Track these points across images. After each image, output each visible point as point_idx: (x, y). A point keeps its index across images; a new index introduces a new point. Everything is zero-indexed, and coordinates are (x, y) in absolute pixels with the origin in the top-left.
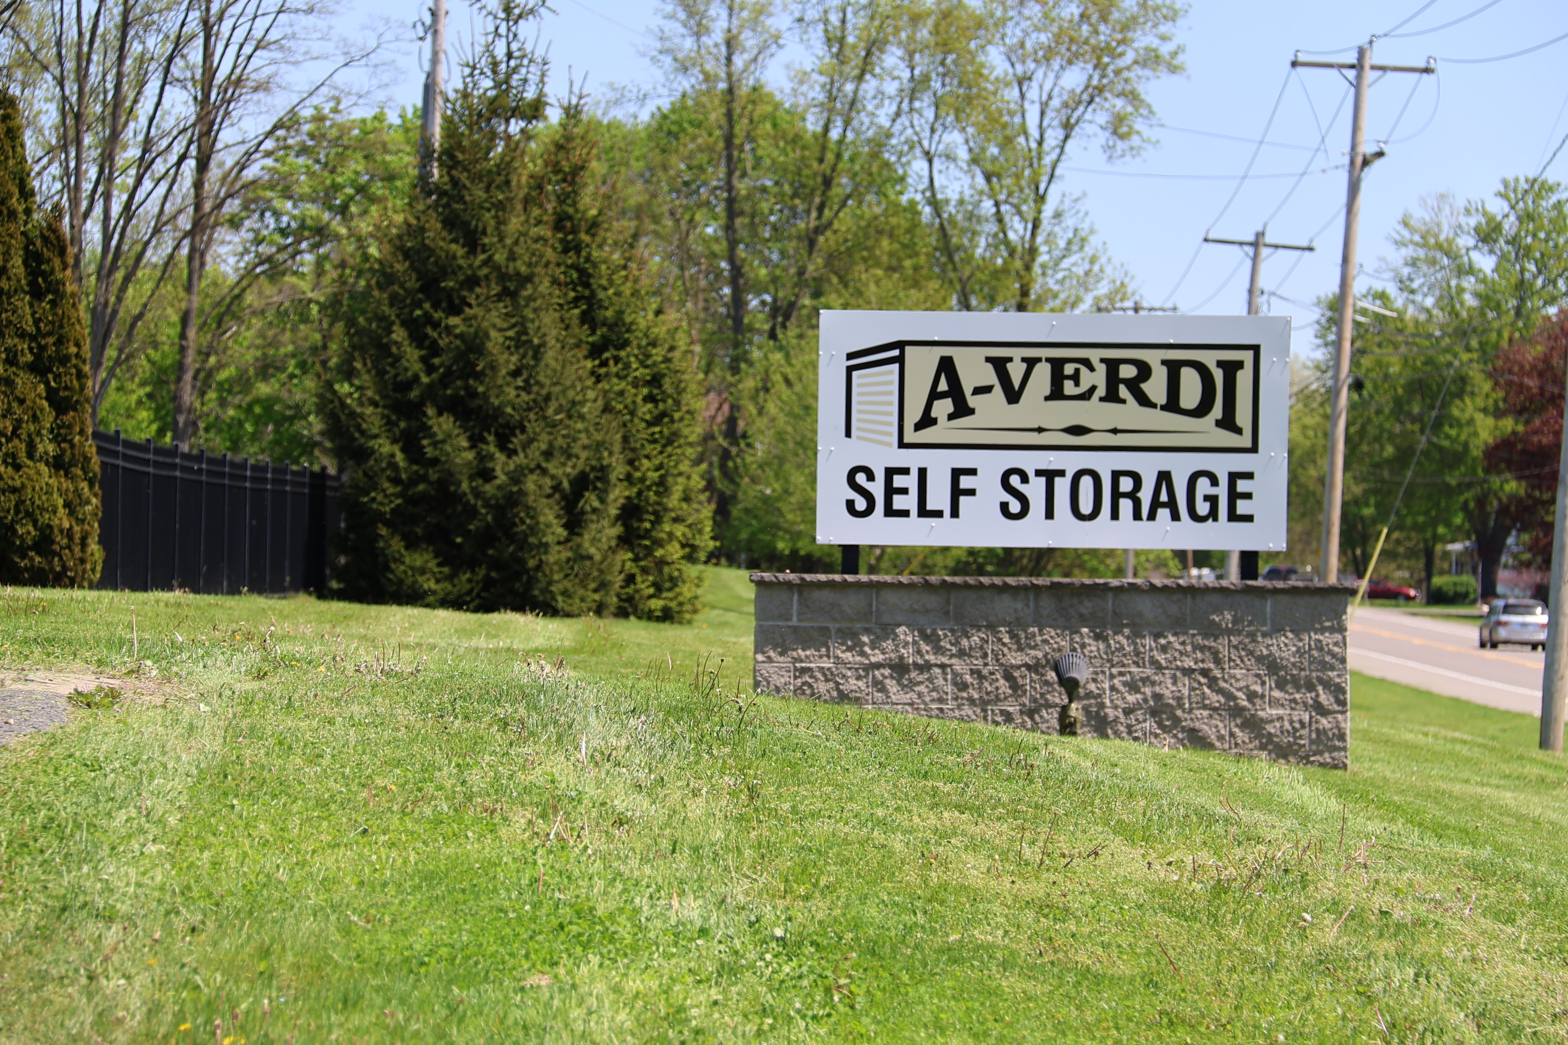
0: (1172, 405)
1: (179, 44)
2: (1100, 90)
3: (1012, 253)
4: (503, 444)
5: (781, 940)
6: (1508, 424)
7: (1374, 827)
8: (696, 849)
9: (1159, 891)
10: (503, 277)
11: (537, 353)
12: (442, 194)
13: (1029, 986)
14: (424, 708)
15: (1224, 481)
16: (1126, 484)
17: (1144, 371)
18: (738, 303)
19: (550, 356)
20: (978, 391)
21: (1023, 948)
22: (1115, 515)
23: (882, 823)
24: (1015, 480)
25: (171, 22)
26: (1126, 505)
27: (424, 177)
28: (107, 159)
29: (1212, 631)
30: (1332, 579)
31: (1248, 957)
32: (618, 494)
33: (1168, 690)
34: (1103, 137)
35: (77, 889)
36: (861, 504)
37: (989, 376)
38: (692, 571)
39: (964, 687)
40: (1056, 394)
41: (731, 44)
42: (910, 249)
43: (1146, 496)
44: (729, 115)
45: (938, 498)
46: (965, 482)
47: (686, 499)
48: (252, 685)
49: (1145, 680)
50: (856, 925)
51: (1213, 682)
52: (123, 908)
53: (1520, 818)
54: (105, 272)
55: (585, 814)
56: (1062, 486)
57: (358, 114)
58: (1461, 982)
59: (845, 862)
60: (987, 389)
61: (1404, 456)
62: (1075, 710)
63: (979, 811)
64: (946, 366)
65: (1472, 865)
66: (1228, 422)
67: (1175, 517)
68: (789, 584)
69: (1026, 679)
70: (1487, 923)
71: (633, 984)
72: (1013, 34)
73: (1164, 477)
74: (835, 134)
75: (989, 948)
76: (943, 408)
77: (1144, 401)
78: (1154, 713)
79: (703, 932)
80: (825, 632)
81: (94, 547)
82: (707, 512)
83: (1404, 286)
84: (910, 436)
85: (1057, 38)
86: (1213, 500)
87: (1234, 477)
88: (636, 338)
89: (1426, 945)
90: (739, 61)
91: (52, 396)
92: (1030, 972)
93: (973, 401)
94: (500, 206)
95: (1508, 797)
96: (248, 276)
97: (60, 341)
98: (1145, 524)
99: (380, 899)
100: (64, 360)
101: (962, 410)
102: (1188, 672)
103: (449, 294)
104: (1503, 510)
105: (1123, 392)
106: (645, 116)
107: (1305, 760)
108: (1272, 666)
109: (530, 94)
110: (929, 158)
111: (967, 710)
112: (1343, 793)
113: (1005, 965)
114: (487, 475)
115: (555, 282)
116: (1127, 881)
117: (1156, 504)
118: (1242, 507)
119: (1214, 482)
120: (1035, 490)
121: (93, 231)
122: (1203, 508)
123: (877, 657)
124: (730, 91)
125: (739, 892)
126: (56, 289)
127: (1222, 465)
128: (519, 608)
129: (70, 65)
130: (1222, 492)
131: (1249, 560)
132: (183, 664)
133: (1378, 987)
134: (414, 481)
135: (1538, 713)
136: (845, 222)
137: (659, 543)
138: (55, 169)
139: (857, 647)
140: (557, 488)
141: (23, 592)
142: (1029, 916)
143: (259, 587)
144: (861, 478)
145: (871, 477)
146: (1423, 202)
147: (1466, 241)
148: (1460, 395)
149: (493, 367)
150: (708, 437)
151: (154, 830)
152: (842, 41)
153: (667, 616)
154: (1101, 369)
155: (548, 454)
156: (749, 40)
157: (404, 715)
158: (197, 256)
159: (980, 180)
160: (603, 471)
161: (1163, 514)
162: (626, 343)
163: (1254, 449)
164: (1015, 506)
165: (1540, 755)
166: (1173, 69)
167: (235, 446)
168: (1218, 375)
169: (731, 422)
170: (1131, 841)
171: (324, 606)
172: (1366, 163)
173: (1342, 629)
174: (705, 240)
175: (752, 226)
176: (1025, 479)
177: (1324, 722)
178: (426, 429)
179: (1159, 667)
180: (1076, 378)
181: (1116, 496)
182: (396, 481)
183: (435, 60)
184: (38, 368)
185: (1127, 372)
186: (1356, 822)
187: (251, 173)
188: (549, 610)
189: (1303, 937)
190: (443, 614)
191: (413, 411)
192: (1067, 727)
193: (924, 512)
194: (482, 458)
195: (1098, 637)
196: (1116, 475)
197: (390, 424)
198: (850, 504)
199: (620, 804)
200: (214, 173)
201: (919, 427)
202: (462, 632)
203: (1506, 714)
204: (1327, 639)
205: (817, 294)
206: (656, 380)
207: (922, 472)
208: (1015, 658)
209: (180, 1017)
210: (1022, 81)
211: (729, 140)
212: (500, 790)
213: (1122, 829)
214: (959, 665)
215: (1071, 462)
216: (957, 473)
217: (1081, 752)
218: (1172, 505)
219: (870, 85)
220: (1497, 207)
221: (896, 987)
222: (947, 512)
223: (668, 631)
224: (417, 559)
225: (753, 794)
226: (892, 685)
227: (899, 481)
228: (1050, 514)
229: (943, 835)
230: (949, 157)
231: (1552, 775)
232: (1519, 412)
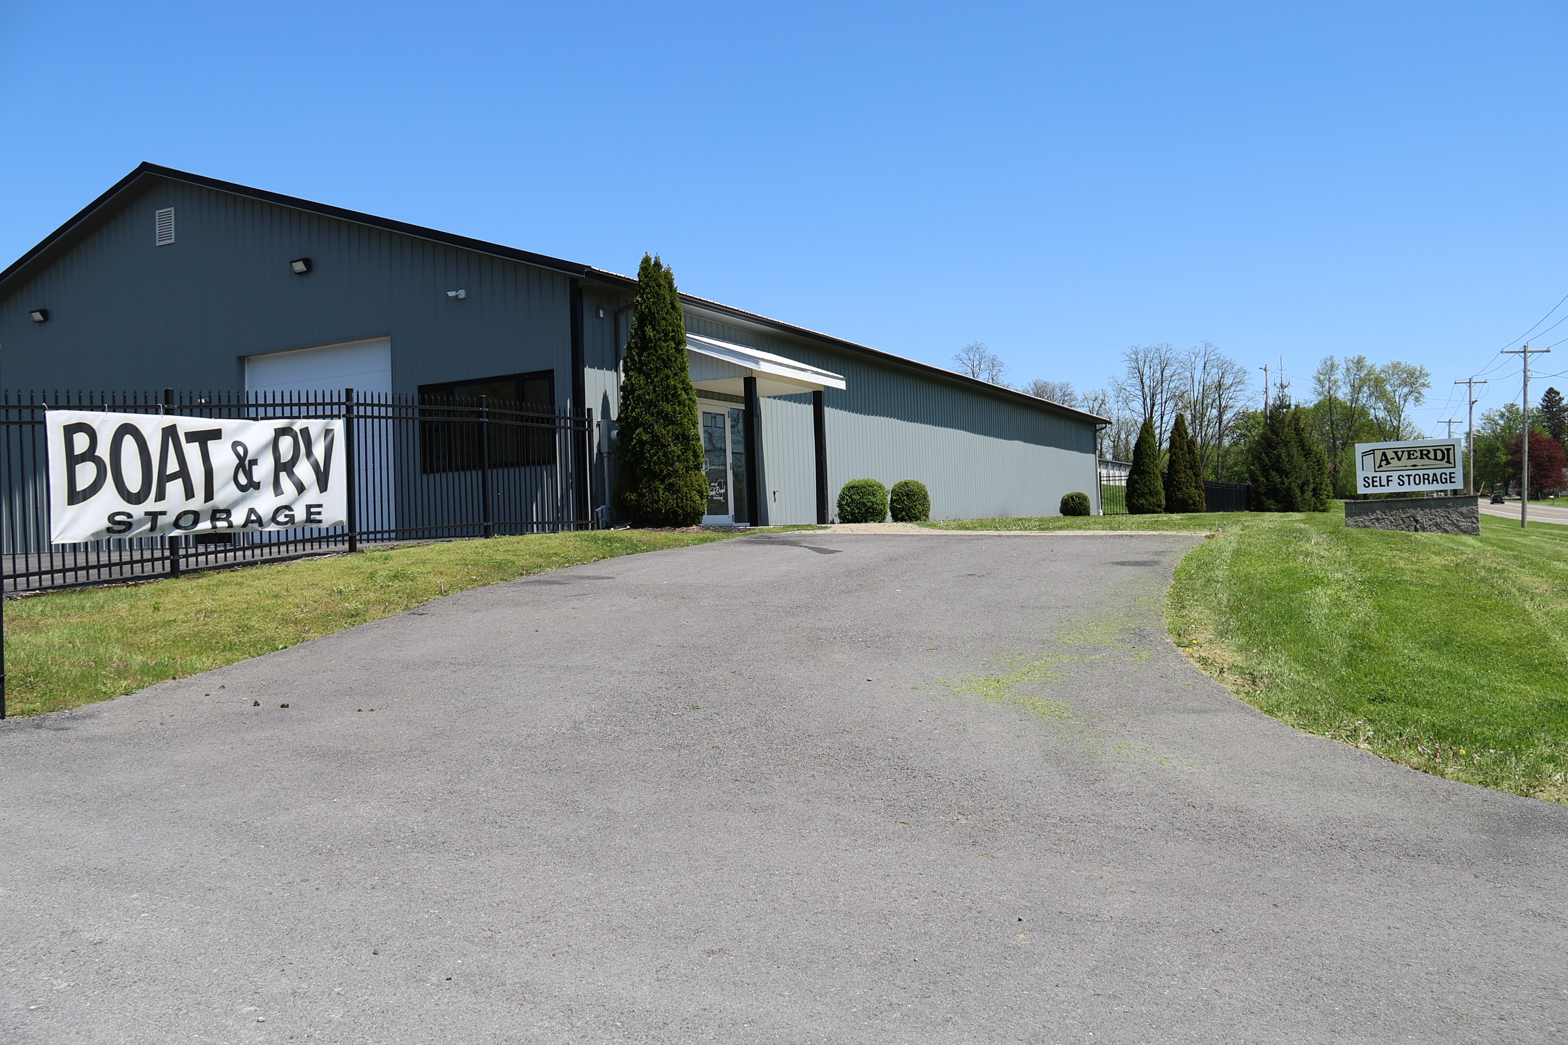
0: (1436, 459)
1: (1214, 401)
2: (1412, 392)
3: (1394, 427)
4: (1286, 477)
5: (1360, 581)
6: (1509, 457)
7: (1490, 548)
8: (1339, 563)
9: (1444, 566)
10: (1284, 442)
11: (1293, 457)
12: (1270, 425)
13: (1416, 588)
14: (1278, 535)
15: (1448, 474)
16: (1426, 477)
17: (1429, 452)
18: (1334, 443)
19: (1295, 457)
20: (1391, 459)
21: (1414, 580)
22: (1424, 483)
23: (1379, 555)
24: (1401, 477)
25: (1212, 396)
26: (1426, 481)
27: (1266, 423)
28: (1201, 425)
29: (1448, 507)
30: (1472, 494)
31: (1465, 579)
32: (1312, 486)
33: (1438, 520)
34: (1413, 402)
35: (1211, 576)
36: (1367, 485)
37: (1394, 456)
38: (1329, 500)
39: (1392, 522)
40: (1409, 458)
41: (1330, 388)
42: (1372, 429)
43: (1431, 479)
44: (1330, 403)
45: (1384, 482)
46: (1390, 478)
47: (1326, 485)
48: (1241, 532)
49: (1434, 519)
50: (1377, 577)
51: (1448, 518)
52: (1220, 580)
53: (1522, 544)
54: (1202, 448)
55: (1315, 556)
56: (1412, 478)
57: (1251, 411)
58: (1514, 582)
59: (1372, 564)
60: (1393, 458)
61: (1486, 466)
62: (1418, 526)
63: (1401, 551)
64: (1384, 454)
65: (1514, 556)
66: (1448, 462)
67: (1438, 483)
68: (1352, 503)
69: (1406, 520)
70: (1519, 569)
71: (1329, 592)
72: (1392, 382)
73: (1435, 475)
74: (1353, 406)
75: (1406, 580)
76: (1384, 463)
77: (1429, 458)
78: (1435, 526)
79: (1343, 580)
80: (1361, 513)
81: (1204, 504)
82: (1331, 488)
83: (1483, 429)
84: (1377, 470)
85: (1402, 381)
86: (1446, 479)
87: (1450, 474)
88: (1314, 453)
89: (1505, 575)
90: (1332, 392)
91: (1194, 474)
92: (1416, 585)
93: (1390, 461)
94: (1283, 427)
95: (1518, 539)
96: (1231, 445)
97: (1195, 463)
98: (1431, 485)
99: (1273, 576)
100: (1196, 466)
101: (1388, 463)
102: (1443, 516)
103: (1273, 446)
104: (1509, 476)
105: (1424, 457)
106: (1312, 405)
107: (1470, 534)
108: (1462, 514)
109: (1287, 403)
110: (1374, 409)
111: (1393, 528)
112: (1481, 541)
113: (1410, 584)
114: (1284, 484)
115: (1296, 442)
116: (1436, 564)
117: (1433, 480)
118: (1453, 480)
119: (1446, 475)
120: (1406, 479)
121: (1199, 439)
122: (1444, 481)
123: (1373, 517)
124: (1330, 398)
125: (1350, 571)
126: (1193, 452)
127: (1448, 471)
128: (1293, 511)
129: (1193, 407)
130: (1448, 477)
131: (1455, 492)
132: (1227, 528)
133: (1495, 584)
134: (1268, 486)
135: (1520, 519)
136: (1357, 425)
137: (1321, 495)
138: (1191, 428)
139: (1368, 516)
140: (1298, 485)
141: (1191, 514)
142: (1415, 573)
143: (1238, 510)
144: (1366, 479)
145: (1369, 479)
146: (1486, 410)
147: (1497, 418)
148: (1497, 451)
149: (1284, 461)
150: (1330, 472)
151: (1225, 564)
152: (1354, 386)
153: (1324, 511)
154: (1419, 452)
155: (1296, 478)
156: (1334, 388)
157: (1274, 537)
158: (1220, 442)
159: (1386, 413)
160: (1308, 481)
161: (1435, 482)
162: (1311, 454)
163: (1455, 467)
164: (1401, 483)
165: (1522, 529)
166: (1428, 387)
167: (1230, 481)
168: (1445, 452)
169: (1335, 468)
170: (1436, 556)
171: (1252, 513)
172: (1473, 403)
173: (1477, 505)
174: (1326, 430)
175: (1337, 426)
176: (1403, 477)
177: (1474, 525)
178: (1270, 474)
179: (1436, 516)
180: (1413, 454)
181: (1424, 479)
182: (1264, 486)
183: (1267, 398)
184: (1191, 468)
185: (1425, 452)
186: (1486, 548)
187: (1229, 425)
188: (1299, 511)
189: (1477, 574)
190: (1276, 513)
191: (1267, 471)
192: (1416, 530)
193: (1381, 486)
194: (1283, 480)
195: (1422, 510)
196: (1424, 475)
197: (1262, 474)
198: (1364, 485)
199: (1322, 554)
200: (1223, 425)
201: (1379, 467)
202: (1281, 517)
203: (1513, 520)
204: (1474, 507)
205: (1352, 440)
206: (1318, 461)
207: (1380, 477)
208: (1403, 516)
209: (1234, 602)
210: (1394, 391)
211: (1330, 409)
212: (1296, 552)
213: (1433, 553)
214: (1391, 518)
215: (1413, 473)
216: (1388, 477)
217: (1421, 536)
218: (1437, 480)
219: (1361, 395)
220: (1503, 410)
221: (1387, 590)
222: (1386, 485)
223: (1326, 514)
224: (1270, 502)
225: (1351, 550)
226: (1376, 523)
227: (1375, 479)
228: (1409, 484)
229: (1394, 557)
230: (1379, 408)
231: (1526, 533)
232: (1512, 454)
